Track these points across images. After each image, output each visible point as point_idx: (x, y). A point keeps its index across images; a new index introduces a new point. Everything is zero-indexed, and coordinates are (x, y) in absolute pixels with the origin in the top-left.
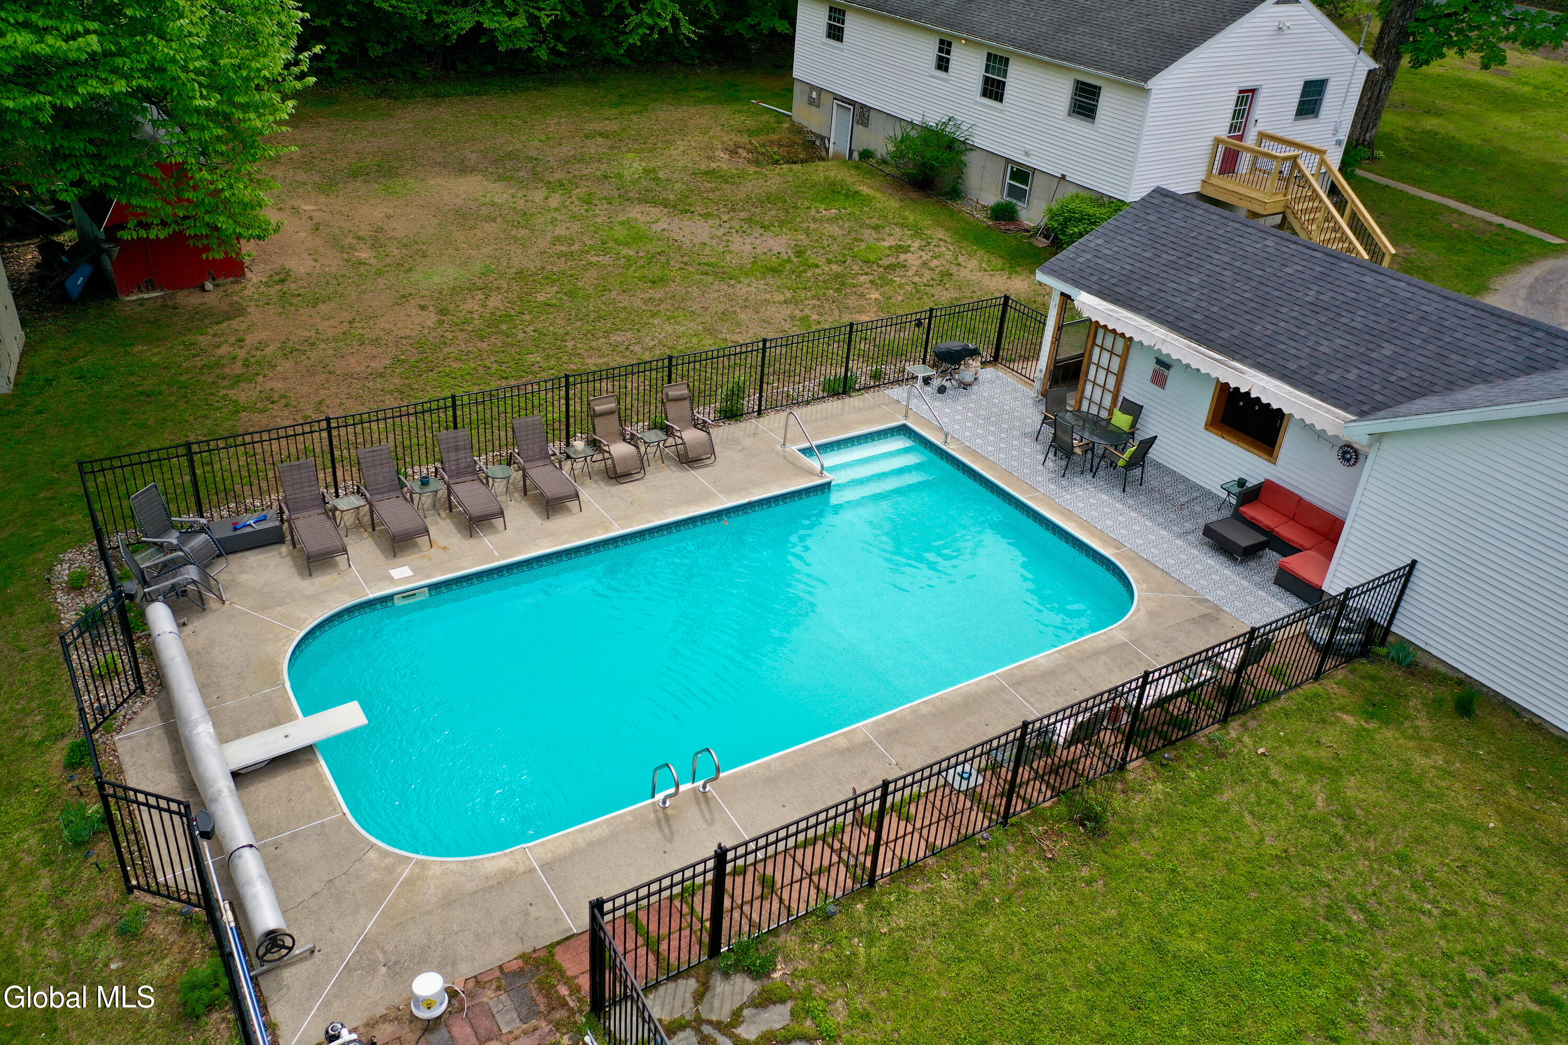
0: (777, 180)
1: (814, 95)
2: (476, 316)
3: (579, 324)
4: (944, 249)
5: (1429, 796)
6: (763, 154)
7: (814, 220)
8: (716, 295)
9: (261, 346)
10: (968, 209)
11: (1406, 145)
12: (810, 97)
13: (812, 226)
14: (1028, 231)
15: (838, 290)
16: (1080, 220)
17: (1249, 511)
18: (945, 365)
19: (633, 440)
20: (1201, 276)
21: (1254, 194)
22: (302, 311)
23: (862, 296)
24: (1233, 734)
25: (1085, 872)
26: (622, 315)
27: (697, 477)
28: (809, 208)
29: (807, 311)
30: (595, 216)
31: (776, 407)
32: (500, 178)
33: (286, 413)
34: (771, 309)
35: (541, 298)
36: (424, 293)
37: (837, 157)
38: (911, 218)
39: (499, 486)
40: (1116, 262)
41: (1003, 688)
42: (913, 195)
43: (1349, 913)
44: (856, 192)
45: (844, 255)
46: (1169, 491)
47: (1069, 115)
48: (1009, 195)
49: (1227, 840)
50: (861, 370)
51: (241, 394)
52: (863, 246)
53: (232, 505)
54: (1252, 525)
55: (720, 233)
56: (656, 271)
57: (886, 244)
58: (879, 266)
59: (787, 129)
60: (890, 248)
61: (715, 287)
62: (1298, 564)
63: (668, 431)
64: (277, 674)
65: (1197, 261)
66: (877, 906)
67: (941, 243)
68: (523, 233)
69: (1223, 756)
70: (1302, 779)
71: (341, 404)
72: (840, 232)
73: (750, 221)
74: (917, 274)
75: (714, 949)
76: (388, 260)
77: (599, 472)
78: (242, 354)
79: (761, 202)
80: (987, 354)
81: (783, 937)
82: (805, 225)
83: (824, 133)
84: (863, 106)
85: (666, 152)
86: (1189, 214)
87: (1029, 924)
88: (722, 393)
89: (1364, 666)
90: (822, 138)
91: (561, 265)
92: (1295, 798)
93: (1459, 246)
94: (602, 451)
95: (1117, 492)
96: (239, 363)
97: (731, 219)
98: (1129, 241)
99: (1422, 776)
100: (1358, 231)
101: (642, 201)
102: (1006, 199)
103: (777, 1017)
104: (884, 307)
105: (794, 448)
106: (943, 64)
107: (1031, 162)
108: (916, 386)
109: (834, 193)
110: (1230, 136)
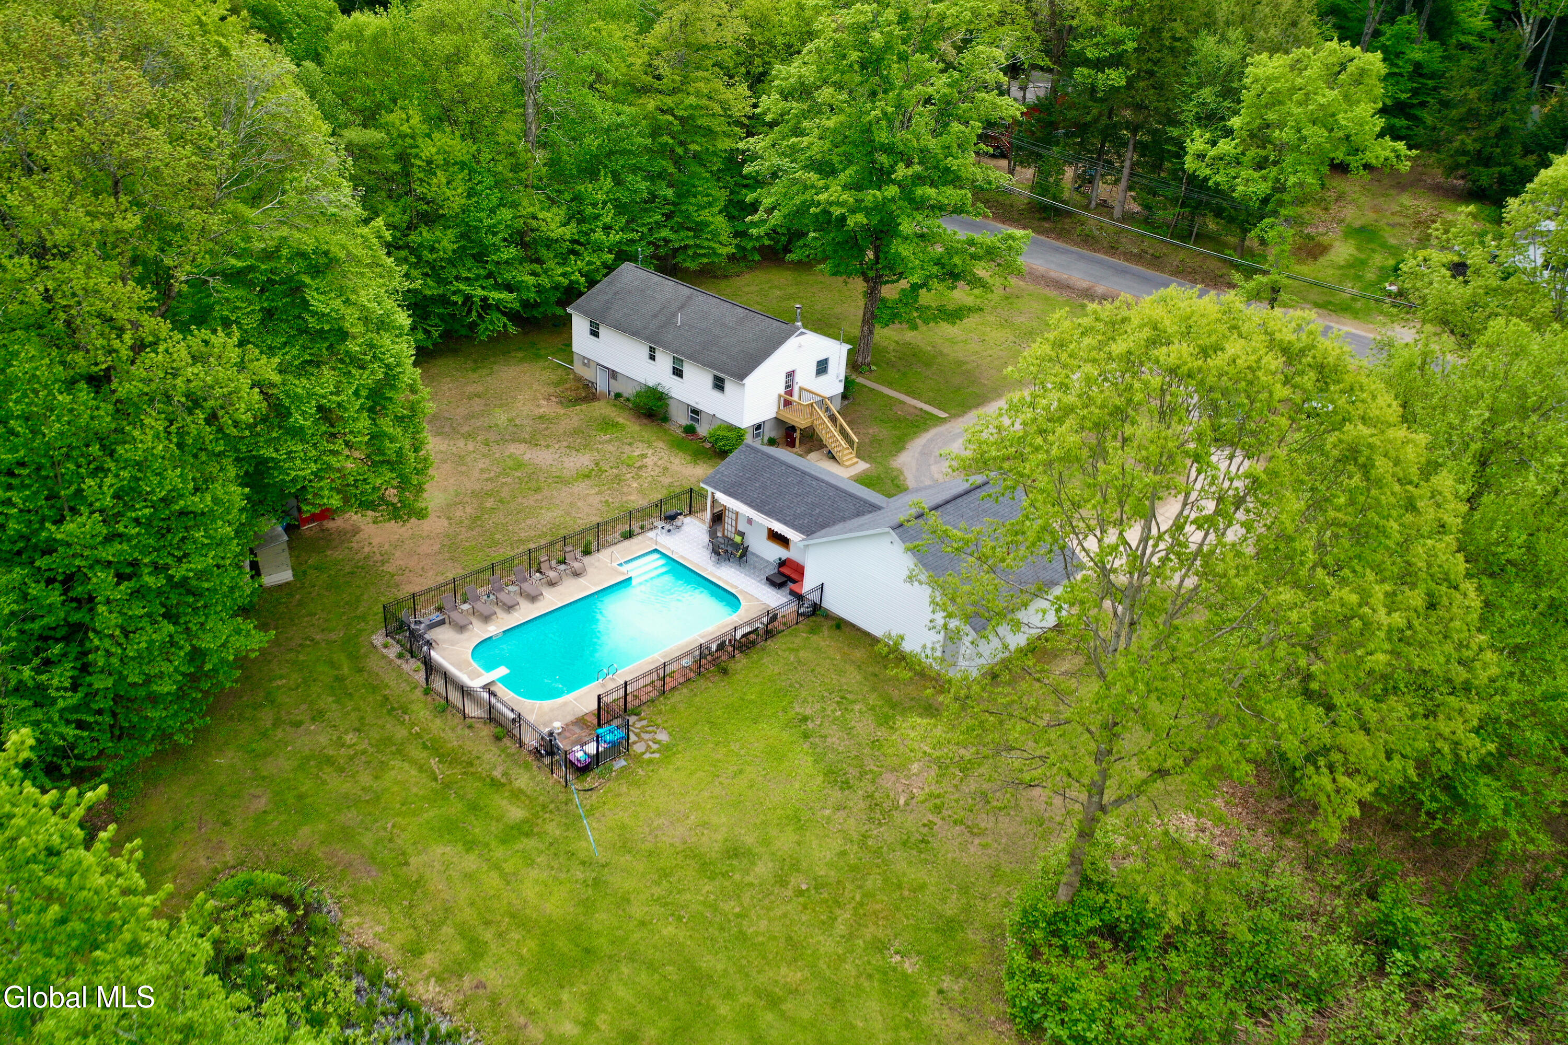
0: (575, 419)
1: (586, 361)
2: (464, 519)
3: (510, 517)
4: (663, 454)
5: (823, 653)
6: (564, 399)
7: (600, 443)
8: (565, 494)
9: (381, 547)
10: (672, 428)
11: (891, 356)
12: (583, 362)
13: (600, 447)
14: (702, 439)
15: (618, 484)
17: (782, 570)
18: (669, 521)
19: (555, 570)
21: (798, 420)
23: (630, 486)
24: (769, 644)
25: (723, 684)
26: (527, 510)
27: (581, 580)
28: (595, 436)
29: (607, 498)
30: (494, 453)
31: (605, 547)
34: (591, 499)
35: (488, 505)
36: (435, 509)
37: (603, 397)
38: (646, 436)
39: (513, 594)
42: (645, 421)
43: (795, 685)
44: (617, 422)
45: (618, 463)
46: (756, 564)
47: (713, 389)
48: (691, 420)
49: (763, 672)
50: (636, 529)
51: (389, 568)
52: (625, 456)
54: (783, 575)
55: (557, 456)
56: (533, 485)
57: (636, 454)
58: (635, 467)
59: (574, 379)
60: (638, 456)
61: (564, 490)
62: (794, 587)
63: (566, 564)
64: (472, 662)
66: (666, 698)
67: (662, 450)
68: (464, 468)
69: (765, 651)
70: (787, 653)
72: (614, 449)
73: (569, 447)
74: (653, 470)
75: (626, 710)
77: (546, 584)
78: (375, 550)
79: (572, 434)
80: (686, 511)
81: (643, 707)
82: (596, 447)
83: (593, 381)
84: (613, 371)
85: (514, 405)
87: (708, 697)
88: (583, 546)
89: (813, 618)
90: (593, 385)
91: (489, 486)
92: (785, 659)
93: (898, 424)
94: (544, 575)
95: (737, 567)
96: (378, 555)
97: (560, 447)
99: (822, 648)
100: (843, 432)
101: (513, 441)
102: (690, 422)
103: (644, 723)
104: (641, 491)
105: (615, 564)
106: (652, 358)
107: (699, 407)
108: (658, 531)
109: (607, 425)
110: (786, 393)
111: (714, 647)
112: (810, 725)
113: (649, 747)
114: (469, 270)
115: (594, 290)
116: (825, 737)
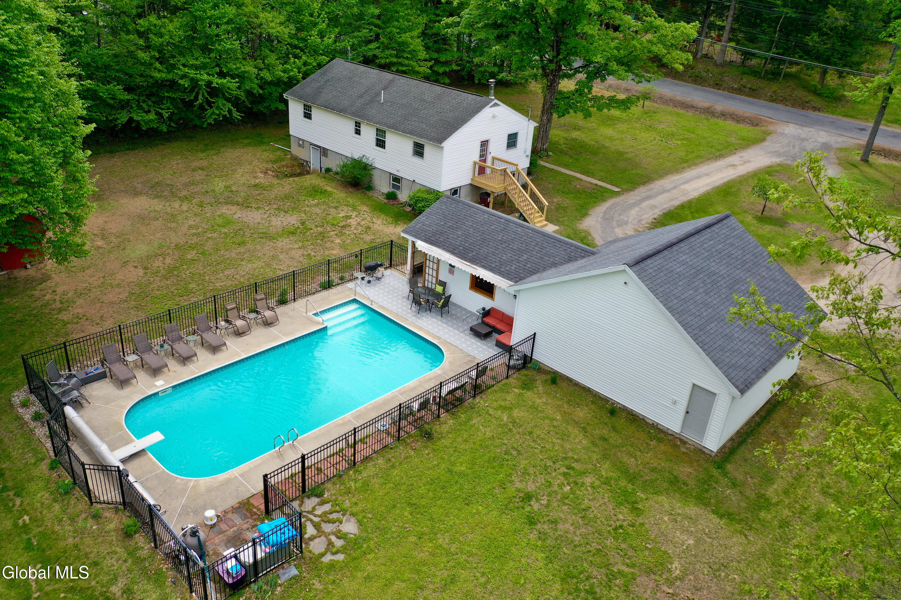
0: (288, 187)
1: (301, 142)
2: (161, 269)
3: (209, 268)
4: (366, 215)
5: (540, 412)
6: (279, 172)
7: (308, 206)
8: (268, 248)
9: (65, 293)
10: (375, 195)
11: (563, 147)
12: (299, 143)
13: (307, 209)
14: (402, 204)
15: (322, 240)
16: (422, 200)
17: (486, 320)
18: (369, 272)
19: (244, 318)
20: (462, 231)
21: (491, 185)
22: (78, 274)
23: (332, 242)
24: (477, 401)
25: (427, 452)
26: (228, 262)
27: (272, 330)
28: (304, 200)
29: (309, 252)
30: (206, 213)
31: (301, 297)
32: (156, 197)
33: (88, 323)
34: (293, 252)
35: (189, 257)
36: (134, 260)
37: (315, 172)
38: (351, 201)
39: (192, 344)
40: (431, 227)
41: (397, 396)
42: (351, 190)
43: (512, 451)
44: (325, 190)
45: (323, 223)
46: (459, 315)
47: (413, 155)
48: (393, 188)
49: (474, 435)
50: (335, 277)
51: (64, 316)
52: (331, 217)
53: (79, 365)
54: (488, 325)
55: (265, 216)
56: (239, 239)
57: (341, 215)
58: (339, 227)
59: (290, 158)
60: (343, 217)
61: (268, 244)
62: (502, 338)
63: (257, 312)
64: (122, 426)
65: (460, 225)
66: (357, 471)
67: (365, 213)
68: (173, 225)
69: (473, 408)
70: (500, 412)
71: (111, 316)
72: (320, 211)
73: (278, 209)
74: (356, 229)
75: (304, 491)
76: (112, 245)
77: (232, 333)
78: (57, 298)
79: (282, 199)
80: (387, 264)
81: (326, 485)
82: (304, 209)
83: (307, 160)
84: (324, 148)
85: (233, 176)
86: (457, 206)
87: (408, 470)
88: (278, 293)
89: (524, 372)
90: (307, 162)
91: (195, 240)
92: (497, 419)
93: (579, 196)
94: (231, 324)
95: (439, 317)
96: (58, 303)
97: (269, 209)
98: (435, 218)
99: (538, 406)
100: (533, 196)
101: (227, 203)
102: (391, 189)
103: (327, 507)
104: (342, 246)
105: (310, 314)
106: (358, 132)
107: (400, 174)
108: (359, 281)
109: (315, 191)
110: (480, 161)
111: (416, 406)
112: (536, 506)
113: (330, 544)
114: (197, 59)
115: (308, 79)
116: (554, 522)
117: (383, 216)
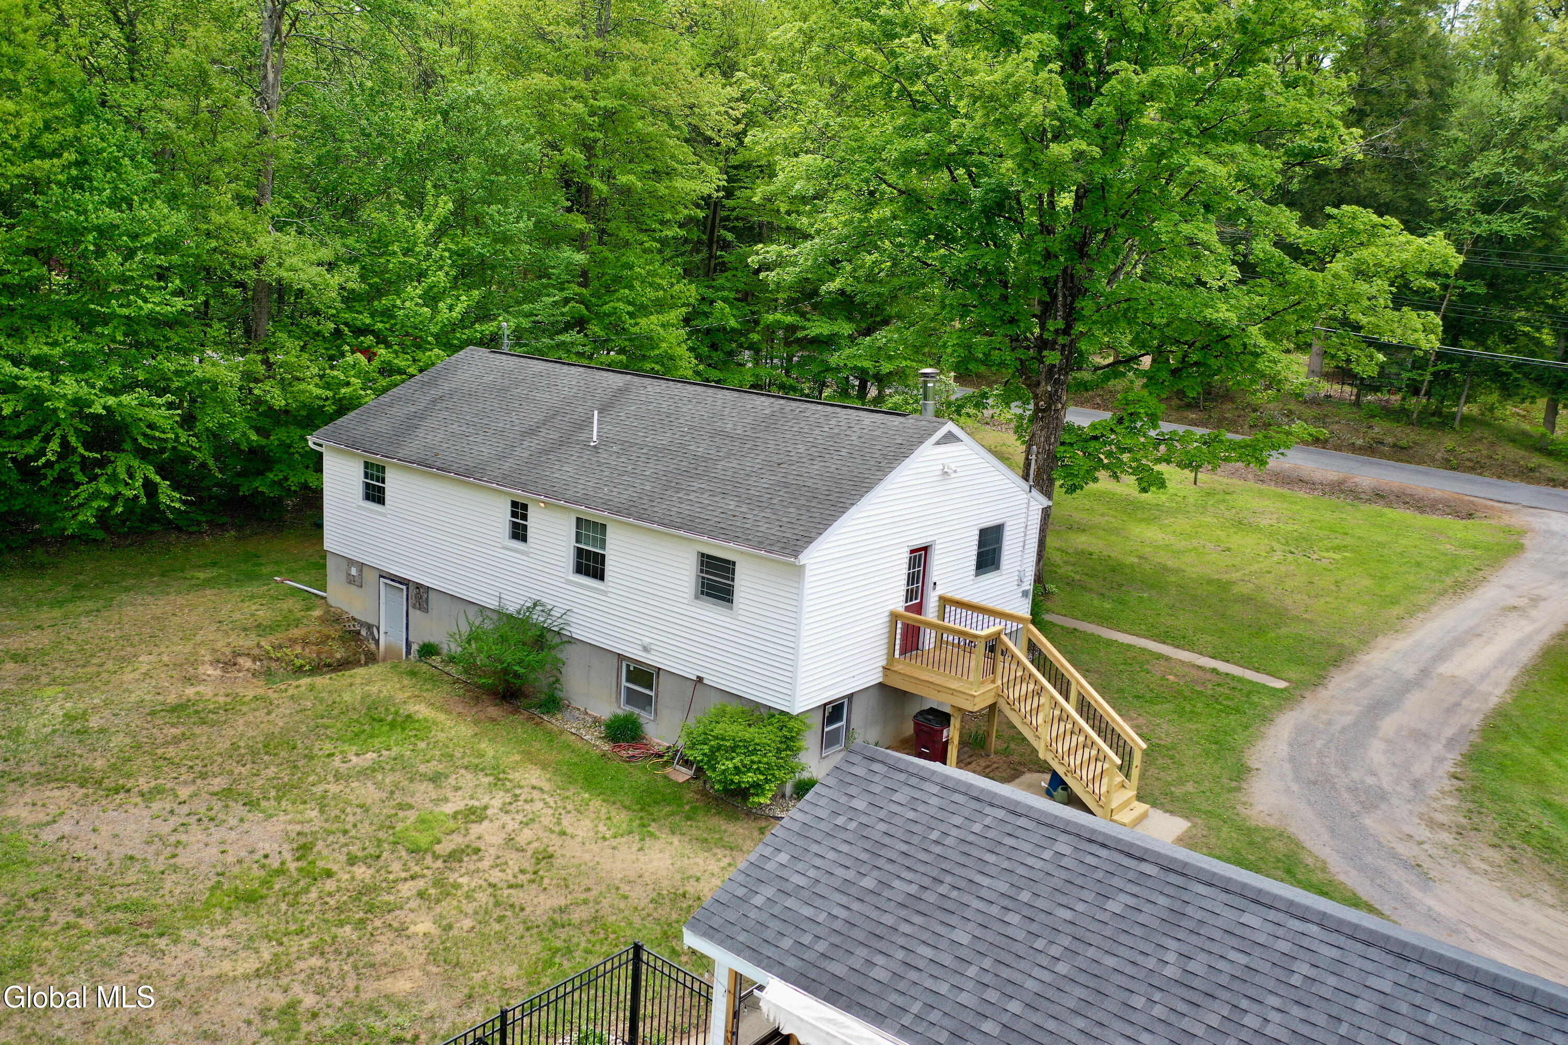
1: (354, 571)
4: (539, 805)
6: (278, 659)
7: (338, 777)
10: (571, 727)
12: (349, 575)
13: (334, 788)
14: (661, 756)
15: (360, 925)
16: (733, 749)
20: (970, 926)
21: (954, 685)
23: (401, 931)
28: (330, 755)
37: (391, 653)
38: (490, 753)
40: (818, 902)
42: (493, 711)
44: (409, 716)
45: (380, 842)
47: (697, 598)
48: (629, 701)
52: (412, 816)
55: (165, 829)
57: (449, 809)
58: (436, 857)
59: (319, 618)
60: (455, 816)
61: (125, 963)
65: (954, 894)
67: (536, 794)
72: (377, 796)
73: (227, 794)
74: (498, 863)
79: (254, 753)
82: (318, 789)
83: (371, 620)
84: (419, 586)
85: (116, 678)
86: (917, 794)
90: (369, 627)
93: (1189, 707)
97: (195, 795)
98: (831, 855)
101: (43, 779)
102: (624, 709)
106: (519, 533)
107: (652, 659)
109: (374, 722)
110: (907, 609)
115: (384, 398)
117: (596, 803)
